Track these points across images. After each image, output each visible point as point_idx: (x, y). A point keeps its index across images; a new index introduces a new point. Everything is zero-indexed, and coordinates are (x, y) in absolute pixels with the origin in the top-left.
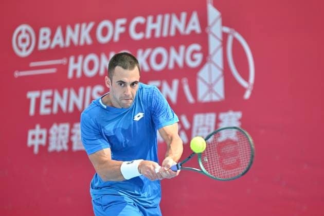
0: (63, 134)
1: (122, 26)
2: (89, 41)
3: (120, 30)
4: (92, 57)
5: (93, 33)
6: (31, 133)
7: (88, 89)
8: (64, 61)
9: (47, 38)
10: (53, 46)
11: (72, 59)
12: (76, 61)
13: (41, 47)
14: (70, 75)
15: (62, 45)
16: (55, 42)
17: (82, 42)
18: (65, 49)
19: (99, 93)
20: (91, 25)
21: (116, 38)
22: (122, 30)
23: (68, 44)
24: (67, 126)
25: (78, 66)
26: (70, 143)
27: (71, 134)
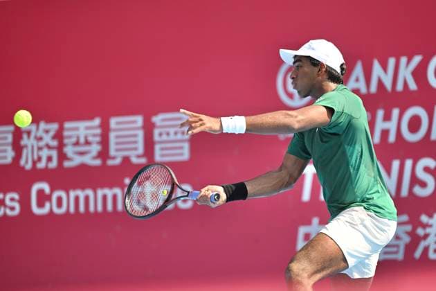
6: (302, 230)
7: (409, 163)
19: (427, 169)
20: (417, 59)
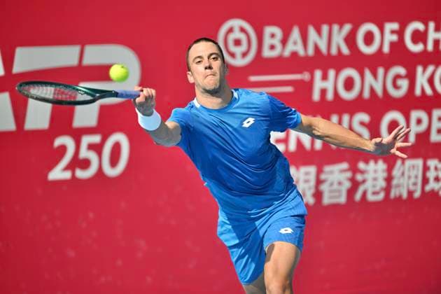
0: (307, 181)
1: (393, 32)
2: (345, 51)
3: (390, 38)
4: (350, 72)
5: (350, 40)
8: (305, 76)
9: (277, 42)
10: (287, 53)
11: (318, 74)
12: (325, 77)
13: (267, 53)
14: (316, 96)
15: (301, 52)
16: (290, 48)
17: (334, 51)
18: (307, 58)
21: (386, 49)
22: (395, 38)
23: (311, 52)
24: (312, 170)
25: (329, 85)
26: (318, 195)
27: (319, 182)
